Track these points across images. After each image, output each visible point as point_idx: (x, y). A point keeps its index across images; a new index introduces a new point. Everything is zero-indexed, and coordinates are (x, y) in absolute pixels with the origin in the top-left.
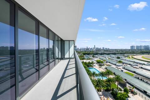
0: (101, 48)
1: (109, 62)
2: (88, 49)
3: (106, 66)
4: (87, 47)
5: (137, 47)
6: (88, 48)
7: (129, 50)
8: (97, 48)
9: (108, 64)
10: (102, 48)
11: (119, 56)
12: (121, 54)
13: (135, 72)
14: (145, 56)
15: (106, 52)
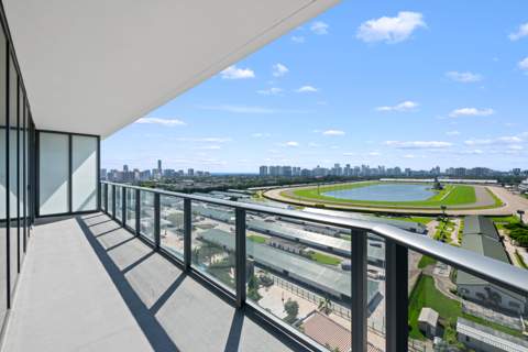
0: (181, 171)
1: (211, 217)
2: (133, 174)
3: (199, 230)
4: (126, 167)
5: (272, 168)
6: (131, 169)
7: (257, 176)
8: (169, 172)
9: (208, 221)
10: (186, 172)
11: (235, 195)
12: (240, 188)
13: (267, 232)
14: (285, 189)
15: (198, 185)
